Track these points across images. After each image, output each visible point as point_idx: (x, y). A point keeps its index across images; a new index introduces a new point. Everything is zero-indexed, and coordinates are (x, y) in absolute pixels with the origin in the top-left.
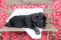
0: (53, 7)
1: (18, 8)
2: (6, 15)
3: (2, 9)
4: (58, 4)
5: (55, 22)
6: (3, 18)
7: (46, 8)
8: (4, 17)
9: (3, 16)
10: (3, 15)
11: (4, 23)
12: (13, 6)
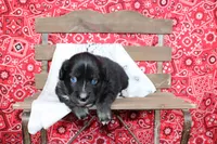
0: (175, 43)
1: (73, 42)
2: (37, 63)
3: (24, 44)
4: (187, 34)
5: (179, 87)
6: (24, 72)
7: (154, 45)
8: (30, 68)
9: (27, 65)
10: (26, 61)
11: (28, 87)
12: (59, 36)
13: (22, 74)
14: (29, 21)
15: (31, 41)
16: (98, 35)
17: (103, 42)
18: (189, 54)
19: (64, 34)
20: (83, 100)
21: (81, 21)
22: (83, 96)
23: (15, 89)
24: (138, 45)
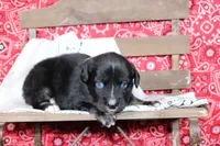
3: (8, 44)
5: (198, 85)
7: (164, 34)
12: (47, 31)
14: (11, 15)
15: (15, 39)
16: (94, 27)
18: (209, 43)
19: (54, 28)
20: (113, 107)
21: (72, 11)
22: (112, 102)
24: (144, 36)
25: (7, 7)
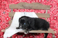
0: (51, 12)
1: (20, 12)
2: (10, 18)
3: (6, 12)
4: (55, 10)
5: (52, 25)
6: (6, 20)
7: (44, 13)
8: (7, 19)
10: (6, 17)
11: (7, 24)
12: (16, 10)
13: (5, 21)
15: (8, 11)
16: (28, 10)
17: (29, 12)
18: (55, 16)
19: (18, 9)
21: (23, 5)
23: (3, 25)
24: (40, 13)
25: (6, 3)
